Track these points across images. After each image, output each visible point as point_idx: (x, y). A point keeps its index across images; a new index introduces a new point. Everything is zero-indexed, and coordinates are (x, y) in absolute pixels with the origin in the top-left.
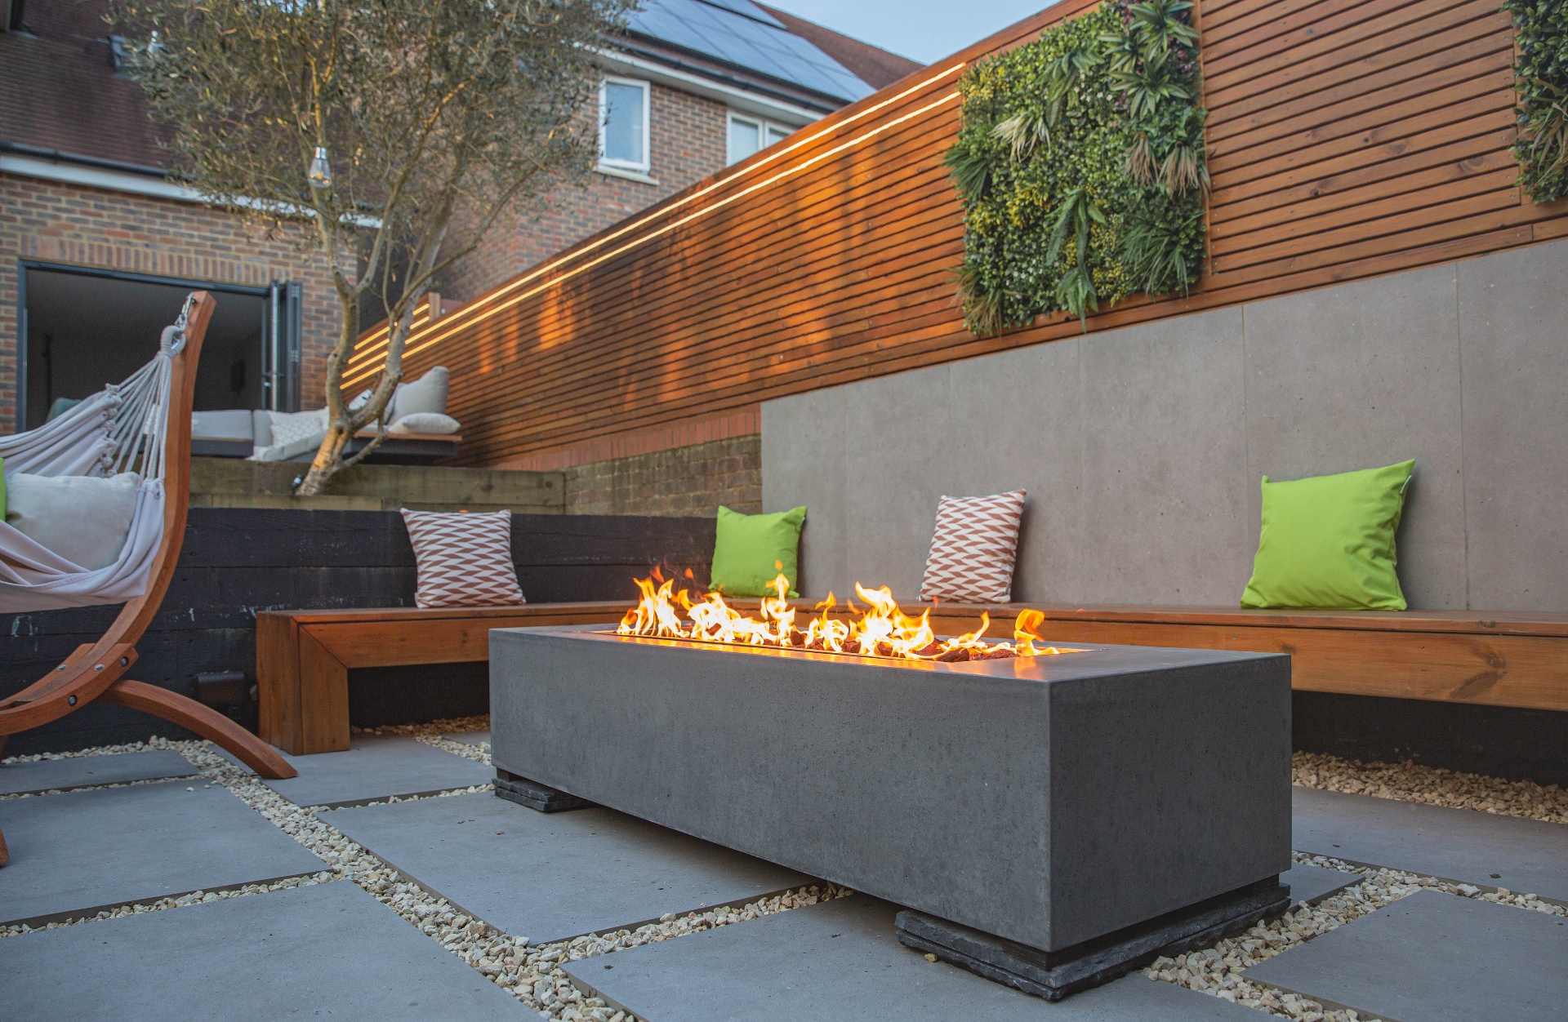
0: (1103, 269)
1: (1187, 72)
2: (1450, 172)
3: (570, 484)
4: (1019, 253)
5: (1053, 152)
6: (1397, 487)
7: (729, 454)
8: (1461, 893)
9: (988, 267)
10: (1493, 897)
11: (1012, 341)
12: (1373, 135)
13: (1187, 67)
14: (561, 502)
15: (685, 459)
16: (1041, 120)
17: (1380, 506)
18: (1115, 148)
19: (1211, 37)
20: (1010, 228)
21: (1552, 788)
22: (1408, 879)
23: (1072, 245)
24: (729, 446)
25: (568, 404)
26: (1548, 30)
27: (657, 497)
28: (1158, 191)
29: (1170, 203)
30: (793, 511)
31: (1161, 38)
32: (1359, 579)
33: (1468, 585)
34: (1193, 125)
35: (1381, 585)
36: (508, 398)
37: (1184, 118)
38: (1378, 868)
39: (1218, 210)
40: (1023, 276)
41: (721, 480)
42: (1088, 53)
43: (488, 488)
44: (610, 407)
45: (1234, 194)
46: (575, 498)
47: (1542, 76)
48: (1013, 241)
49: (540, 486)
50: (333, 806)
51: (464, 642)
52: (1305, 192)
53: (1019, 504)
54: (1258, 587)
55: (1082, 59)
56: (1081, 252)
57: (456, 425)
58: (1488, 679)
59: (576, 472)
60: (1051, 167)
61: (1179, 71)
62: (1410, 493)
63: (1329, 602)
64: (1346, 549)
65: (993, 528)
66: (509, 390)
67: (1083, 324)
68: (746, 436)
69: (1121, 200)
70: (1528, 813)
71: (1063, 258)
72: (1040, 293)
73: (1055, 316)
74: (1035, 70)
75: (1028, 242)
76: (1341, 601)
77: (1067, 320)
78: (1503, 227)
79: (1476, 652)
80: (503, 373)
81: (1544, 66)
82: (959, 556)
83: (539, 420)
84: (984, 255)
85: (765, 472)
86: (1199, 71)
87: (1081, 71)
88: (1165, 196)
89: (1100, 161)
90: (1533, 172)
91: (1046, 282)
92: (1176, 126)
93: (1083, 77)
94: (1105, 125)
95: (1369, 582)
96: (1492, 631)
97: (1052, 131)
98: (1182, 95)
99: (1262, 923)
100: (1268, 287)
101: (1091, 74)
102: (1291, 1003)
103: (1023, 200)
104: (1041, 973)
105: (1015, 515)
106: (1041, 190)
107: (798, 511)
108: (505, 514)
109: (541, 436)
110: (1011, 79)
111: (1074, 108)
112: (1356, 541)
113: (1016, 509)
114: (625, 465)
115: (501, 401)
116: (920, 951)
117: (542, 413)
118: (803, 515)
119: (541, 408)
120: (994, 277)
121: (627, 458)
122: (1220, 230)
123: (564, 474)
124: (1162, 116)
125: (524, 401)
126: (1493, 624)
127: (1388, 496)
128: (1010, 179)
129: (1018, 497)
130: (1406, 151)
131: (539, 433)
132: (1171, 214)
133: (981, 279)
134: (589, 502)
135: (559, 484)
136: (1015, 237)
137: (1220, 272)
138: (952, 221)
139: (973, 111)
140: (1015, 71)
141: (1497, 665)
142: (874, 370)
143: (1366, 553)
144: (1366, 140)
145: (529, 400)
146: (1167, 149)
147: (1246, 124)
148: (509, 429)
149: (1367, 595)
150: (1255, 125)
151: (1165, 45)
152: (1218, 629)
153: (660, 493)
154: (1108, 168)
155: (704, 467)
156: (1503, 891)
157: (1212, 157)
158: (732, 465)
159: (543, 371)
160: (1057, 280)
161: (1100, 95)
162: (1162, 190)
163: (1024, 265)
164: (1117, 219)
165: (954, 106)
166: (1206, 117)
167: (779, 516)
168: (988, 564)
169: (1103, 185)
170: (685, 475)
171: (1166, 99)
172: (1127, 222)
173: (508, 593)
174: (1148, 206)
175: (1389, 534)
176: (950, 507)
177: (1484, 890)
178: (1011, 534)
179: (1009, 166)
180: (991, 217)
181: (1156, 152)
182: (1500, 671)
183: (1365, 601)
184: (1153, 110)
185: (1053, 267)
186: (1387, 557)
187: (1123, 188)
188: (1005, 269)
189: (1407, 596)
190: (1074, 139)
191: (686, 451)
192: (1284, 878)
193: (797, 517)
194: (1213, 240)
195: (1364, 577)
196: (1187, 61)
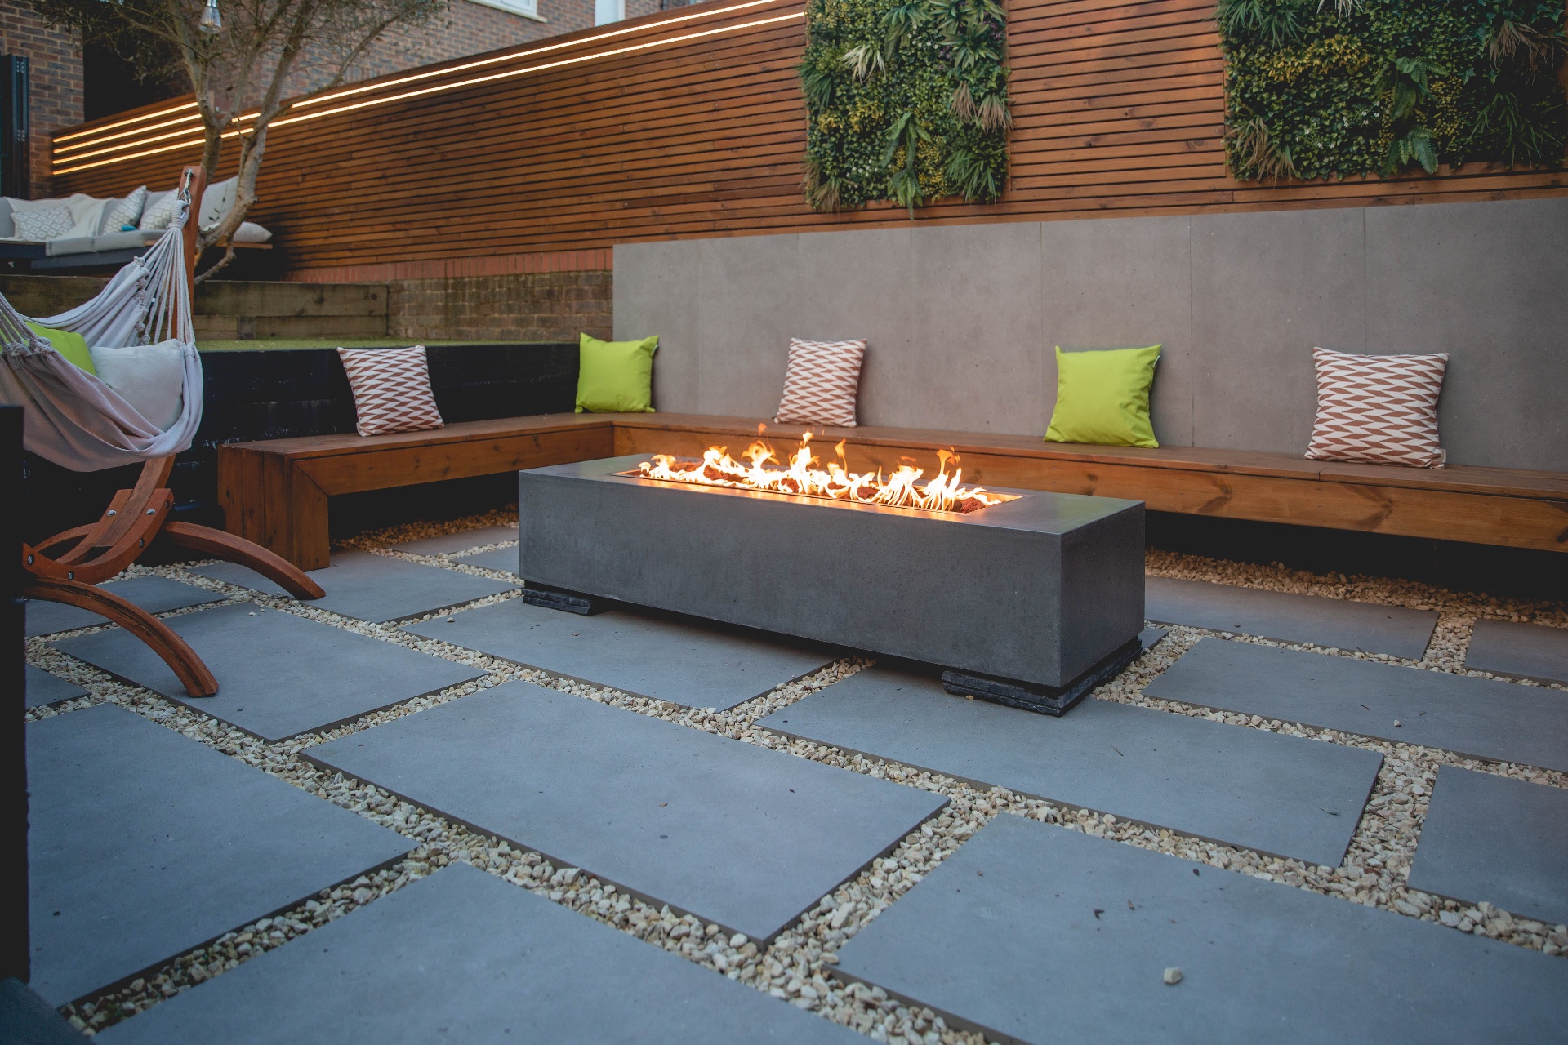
0: (926, 173)
1: (997, 39)
2: (1181, 147)
3: (394, 297)
4: (856, 152)
5: (888, 78)
6: (1151, 363)
7: (577, 284)
8: (1224, 638)
9: (831, 159)
10: (1242, 639)
11: (846, 217)
12: (1131, 112)
13: (998, 35)
14: (384, 311)
15: (529, 285)
16: (878, 54)
17: (1141, 376)
18: (941, 86)
19: (1015, 16)
20: (850, 132)
21: (1243, 564)
22: (1192, 631)
23: (902, 153)
24: (577, 278)
25: (384, 220)
26: (1246, 69)
27: (496, 315)
28: (974, 124)
29: (983, 135)
30: (648, 340)
31: (979, 11)
32: (1129, 426)
33: (1193, 430)
34: (1001, 80)
35: (1143, 431)
36: (308, 207)
37: (995, 74)
38: (1171, 625)
39: (1017, 144)
40: (861, 171)
41: (569, 306)
42: (920, 10)
43: (321, 301)
44: (437, 227)
45: (1029, 134)
46: (400, 309)
47: (1242, 97)
48: (851, 142)
49: (366, 298)
50: (398, 621)
51: (417, 467)
52: (1081, 142)
53: (861, 350)
54: (1058, 428)
55: (915, 14)
56: (910, 159)
57: (268, 234)
58: (1221, 501)
59: (402, 286)
60: (885, 90)
61: (991, 38)
62: (1158, 368)
63: (1107, 440)
64: (1121, 405)
65: (843, 369)
66: (310, 198)
67: (911, 213)
68: (595, 271)
69: (944, 126)
70: (1235, 582)
71: (894, 161)
72: (872, 185)
73: (884, 203)
74: (874, 13)
75: (864, 144)
76: (1115, 440)
77: (894, 207)
78: (1214, 190)
79: (1215, 484)
80: (303, 181)
81: (1243, 91)
82: (815, 389)
83: (347, 231)
84: (826, 149)
85: (617, 303)
86: (1005, 40)
87: (914, 22)
88: (980, 129)
89: (928, 94)
90: (1236, 160)
91: (878, 178)
92: (988, 79)
93: (915, 27)
94: (931, 66)
95: (1135, 428)
96: (1225, 471)
97: (888, 64)
98: (995, 57)
99: (1133, 663)
100: (1054, 205)
101: (921, 25)
102: (1174, 706)
103: (863, 113)
104: (1051, 701)
105: (858, 359)
106: (879, 108)
107: (650, 340)
108: (420, 349)
109: (352, 246)
110: (853, 14)
111: (905, 48)
112: (1127, 400)
113: (860, 355)
114: (460, 284)
115: (300, 207)
116: (962, 694)
117: (352, 224)
118: (655, 342)
119: (352, 220)
120: (834, 167)
121: (462, 278)
122: (1018, 159)
123: (387, 287)
124: (979, 70)
125: (330, 211)
126: (1226, 467)
127: (1146, 369)
128: (851, 93)
129: (861, 345)
130: (1153, 127)
131: (350, 243)
132: (984, 143)
133: (824, 168)
134: (418, 314)
135: (383, 295)
136: (854, 139)
137: (1018, 189)
138: (796, 115)
139: (819, 34)
140: (856, 9)
141: (1227, 492)
142: (718, 225)
143: (1133, 408)
144: (1126, 114)
145: (337, 210)
146: (982, 94)
147: (1039, 85)
148: (311, 237)
149: (1133, 437)
150: (1047, 87)
151: (982, 17)
152: (1042, 461)
153: (501, 312)
154: (934, 100)
155: (550, 294)
156: (1245, 635)
157: (1013, 104)
158: (580, 294)
159: (353, 185)
160: (888, 178)
161: (929, 44)
162: (978, 124)
163: (861, 162)
164: (942, 140)
165: (800, 23)
166: (1010, 74)
167: (636, 345)
168: (839, 397)
169: (930, 112)
170: (529, 298)
171: (982, 58)
172: (949, 143)
173: (433, 419)
174: (966, 135)
175: (1146, 395)
176: (802, 351)
177: (1236, 635)
178: (856, 373)
179: (851, 85)
180: (836, 122)
181: (974, 96)
182: (1229, 496)
183: (1132, 441)
184: (972, 65)
185: (886, 168)
186: (1145, 411)
187: (944, 117)
188: (844, 162)
189: (1157, 438)
190: (905, 71)
191: (530, 278)
192: (1140, 637)
193: (652, 344)
194: (1012, 165)
195: (1132, 425)
196: (997, 32)
